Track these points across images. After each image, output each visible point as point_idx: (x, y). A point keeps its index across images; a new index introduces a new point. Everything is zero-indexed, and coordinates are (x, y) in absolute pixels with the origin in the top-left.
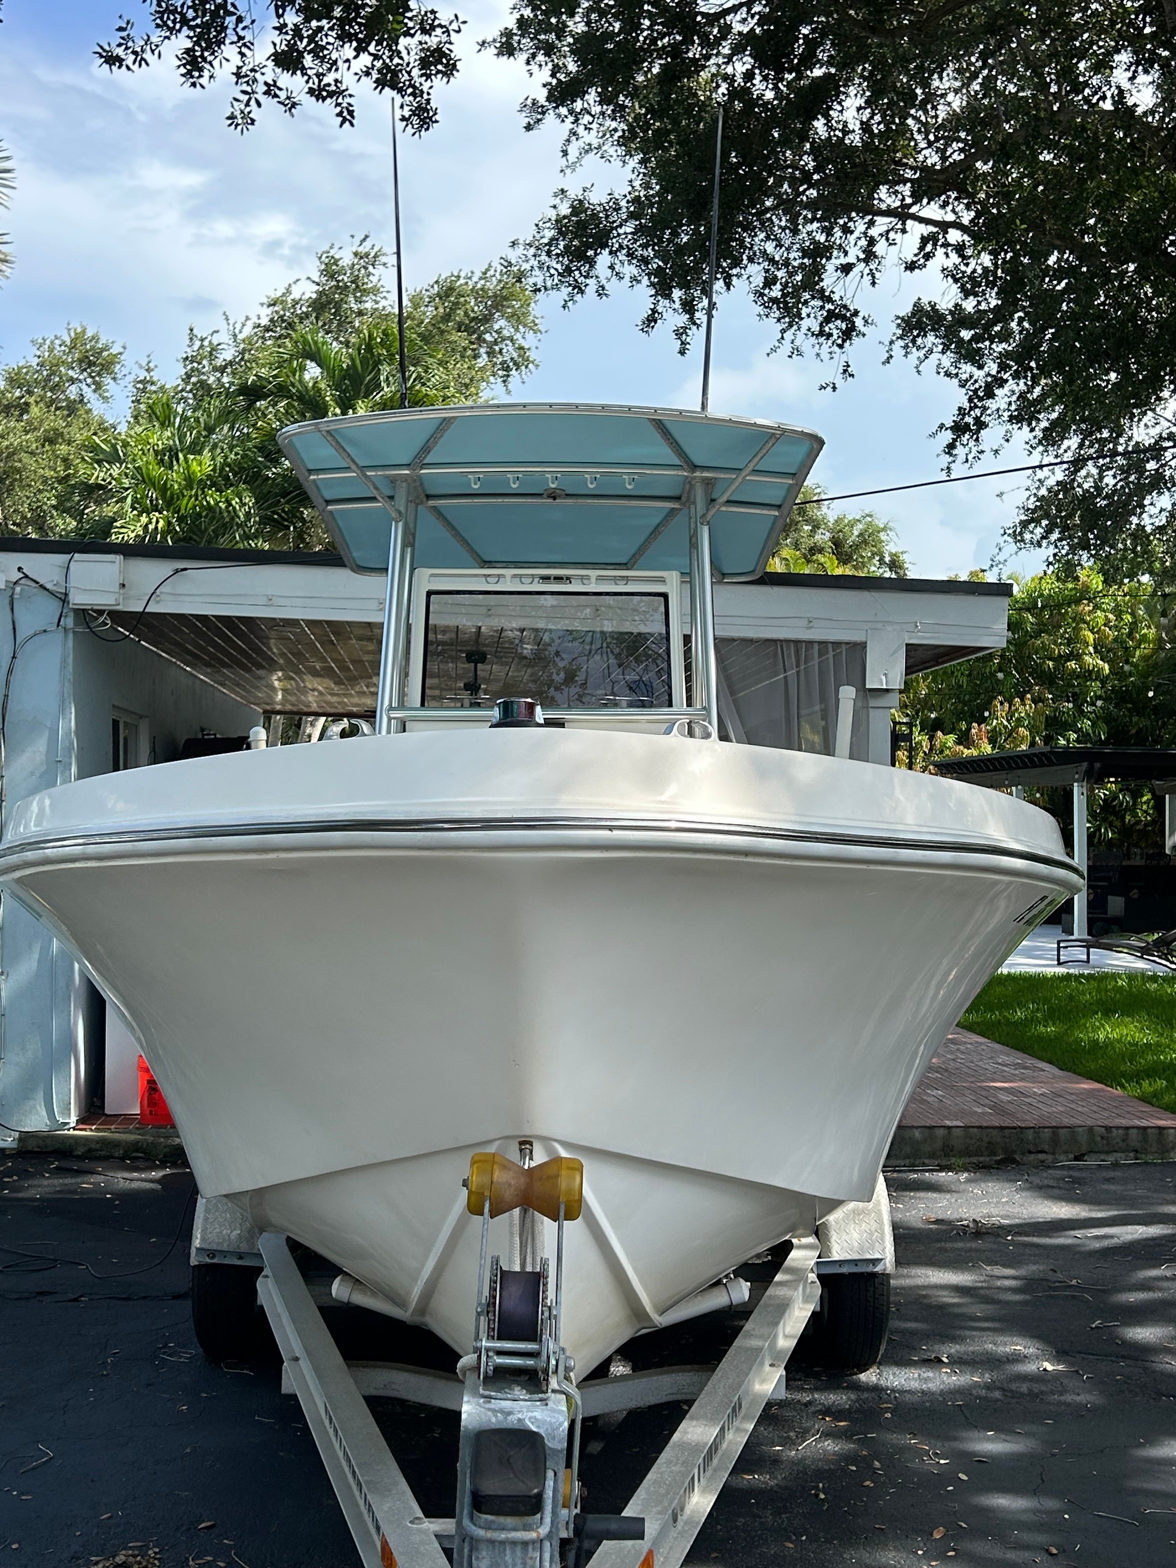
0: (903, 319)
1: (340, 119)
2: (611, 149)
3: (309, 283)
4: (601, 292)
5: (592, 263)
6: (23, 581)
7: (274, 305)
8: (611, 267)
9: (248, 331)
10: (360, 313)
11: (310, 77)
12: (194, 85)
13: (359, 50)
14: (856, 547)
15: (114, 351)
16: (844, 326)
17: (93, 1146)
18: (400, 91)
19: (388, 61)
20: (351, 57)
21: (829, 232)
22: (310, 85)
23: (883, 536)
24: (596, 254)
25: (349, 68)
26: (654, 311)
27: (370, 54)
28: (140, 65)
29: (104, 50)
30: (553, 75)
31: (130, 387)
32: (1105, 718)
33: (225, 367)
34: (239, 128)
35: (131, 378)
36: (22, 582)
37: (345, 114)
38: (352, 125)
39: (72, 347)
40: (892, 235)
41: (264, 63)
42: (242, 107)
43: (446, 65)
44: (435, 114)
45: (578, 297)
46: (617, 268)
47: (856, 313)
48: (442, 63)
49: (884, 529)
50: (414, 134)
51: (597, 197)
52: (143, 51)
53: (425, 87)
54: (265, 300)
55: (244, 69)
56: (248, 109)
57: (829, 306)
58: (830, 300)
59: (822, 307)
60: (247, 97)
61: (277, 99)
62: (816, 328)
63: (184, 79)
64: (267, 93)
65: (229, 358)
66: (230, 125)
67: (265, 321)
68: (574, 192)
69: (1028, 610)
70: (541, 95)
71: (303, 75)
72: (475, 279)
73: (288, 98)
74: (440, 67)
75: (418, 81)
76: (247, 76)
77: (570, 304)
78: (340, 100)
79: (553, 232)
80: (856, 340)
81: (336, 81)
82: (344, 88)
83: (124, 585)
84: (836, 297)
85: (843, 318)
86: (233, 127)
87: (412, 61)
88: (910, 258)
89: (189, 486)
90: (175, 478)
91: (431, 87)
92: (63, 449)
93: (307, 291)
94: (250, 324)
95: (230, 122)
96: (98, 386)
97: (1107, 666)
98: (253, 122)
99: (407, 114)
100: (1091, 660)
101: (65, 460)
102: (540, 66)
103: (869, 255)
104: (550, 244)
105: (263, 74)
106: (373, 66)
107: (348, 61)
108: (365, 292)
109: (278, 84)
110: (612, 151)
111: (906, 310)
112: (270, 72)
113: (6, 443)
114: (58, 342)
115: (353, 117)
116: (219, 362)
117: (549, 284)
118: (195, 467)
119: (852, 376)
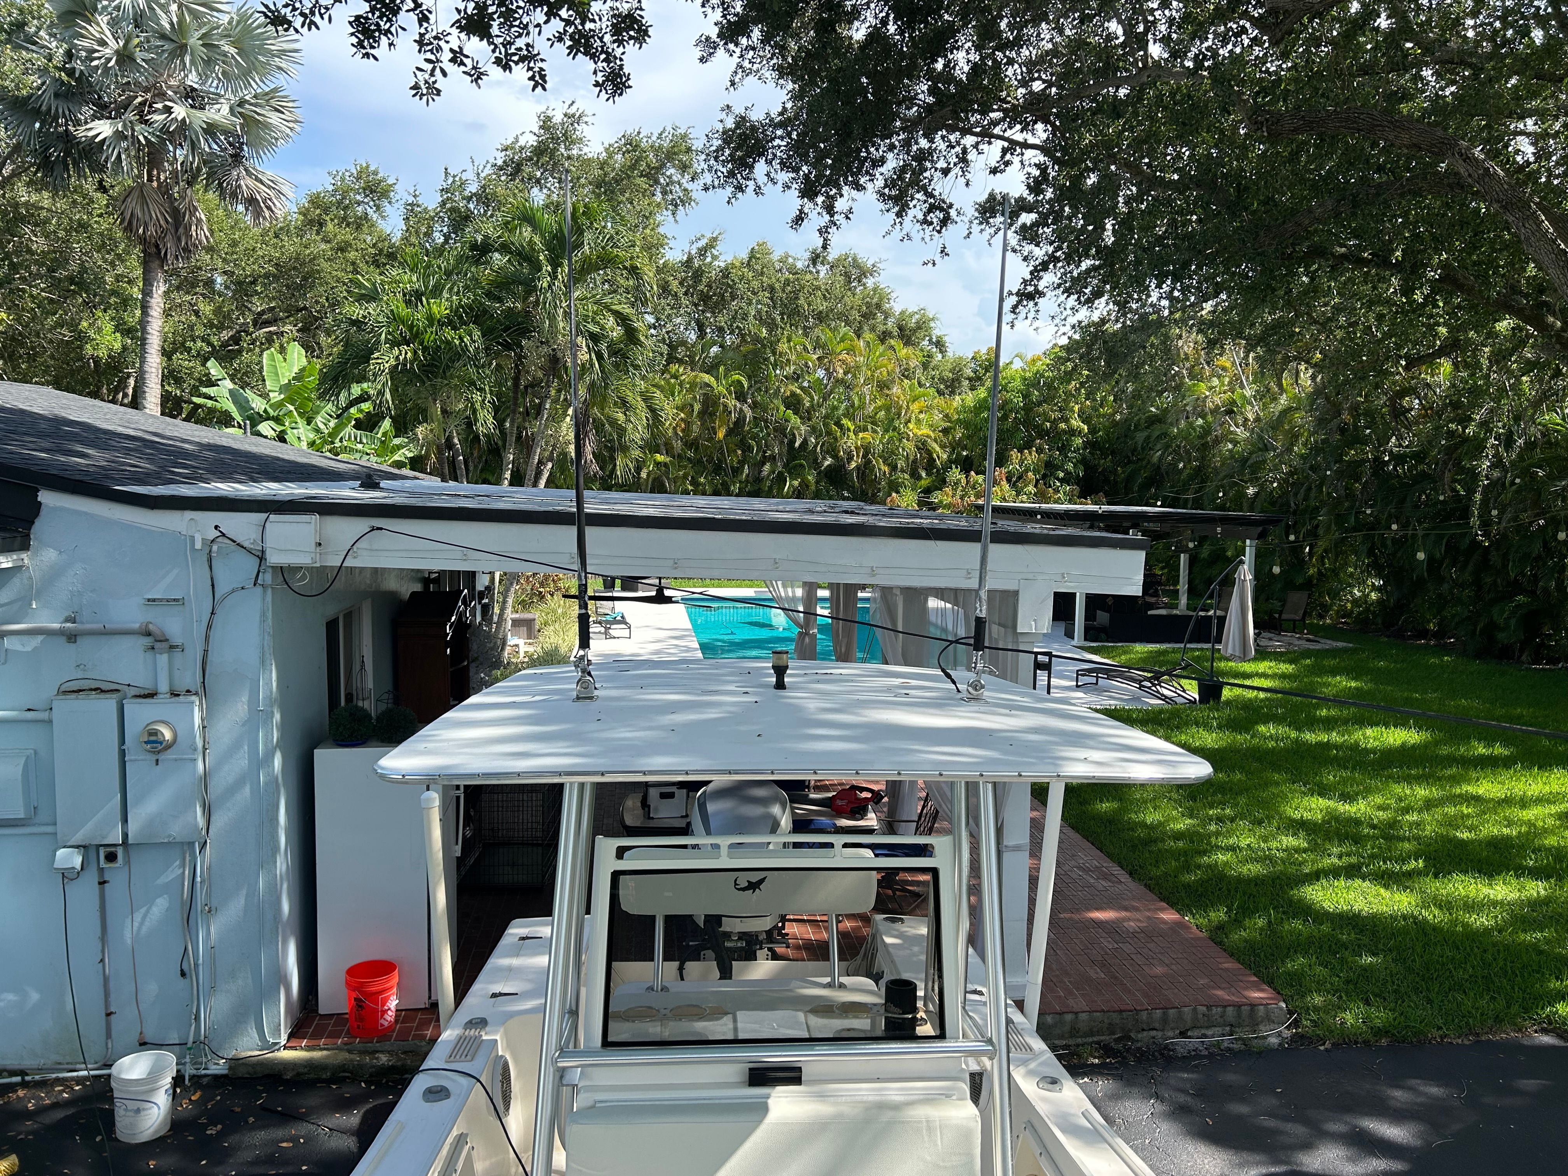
0: (980, 205)
1: (532, 83)
2: (768, 74)
3: (532, 135)
4: (758, 191)
5: (751, 167)
6: (220, 539)
7: (506, 150)
8: (768, 175)
9: (488, 170)
10: (569, 158)
11: (496, 46)
12: (367, 55)
13: (551, 14)
14: (914, 331)
15: (390, 181)
16: (942, 216)
17: (302, 1070)
18: (593, 57)
19: (580, 27)
20: (542, 22)
21: (932, 141)
22: (497, 54)
23: (932, 324)
24: (754, 161)
25: (539, 33)
26: (801, 211)
27: (562, 19)
28: (310, 29)
29: (270, 10)
30: (724, 16)
31: (402, 208)
32: (1083, 461)
33: (471, 197)
34: (425, 98)
35: (402, 202)
36: (218, 540)
37: (537, 78)
38: (544, 89)
39: (358, 179)
40: (981, 147)
41: (449, 30)
42: (427, 76)
43: (639, 31)
44: (629, 79)
45: (739, 195)
46: (772, 175)
47: (951, 206)
48: (634, 29)
49: (933, 319)
50: (608, 100)
51: (757, 116)
52: (312, 13)
53: (618, 52)
54: (500, 147)
55: (427, 37)
56: (433, 79)
57: (932, 201)
58: (931, 196)
59: (925, 202)
60: (431, 66)
61: (463, 68)
62: (920, 217)
63: (355, 50)
64: (453, 60)
65: (474, 191)
66: (414, 96)
67: (500, 162)
68: (739, 110)
69: (1033, 386)
70: (713, 32)
71: (490, 43)
72: (654, 138)
73: (474, 68)
74: (632, 33)
75: (611, 46)
76: (431, 43)
77: (733, 200)
78: (532, 65)
79: (720, 142)
80: (950, 226)
81: (528, 45)
82: (536, 52)
83: (320, 544)
84: (936, 193)
85: (941, 209)
86: (418, 97)
87: (604, 26)
88: (993, 164)
89: (431, 325)
90: (419, 316)
91: (623, 53)
92: (352, 255)
93: (530, 141)
94: (489, 165)
95: (414, 92)
96: (378, 208)
97: (1086, 427)
98: (439, 92)
99: (600, 80)
100: (1076, 423)
101: (353, 263)
102: (713, 8)
103: (963, 159)
104: (716, 151)
105: (447, 42)
106: (565, 31)
107: (538, 25)
108: (573, 142)
109: (465, 52)
110: (767, 74)
111: (983, 197)
112: (455, 39)
113: (308, 252)
114: (347, 174)
115: (545, 82)
116: (467, 193)
117: (716, 183)
118: (435, 309)
119: (947, 255)
